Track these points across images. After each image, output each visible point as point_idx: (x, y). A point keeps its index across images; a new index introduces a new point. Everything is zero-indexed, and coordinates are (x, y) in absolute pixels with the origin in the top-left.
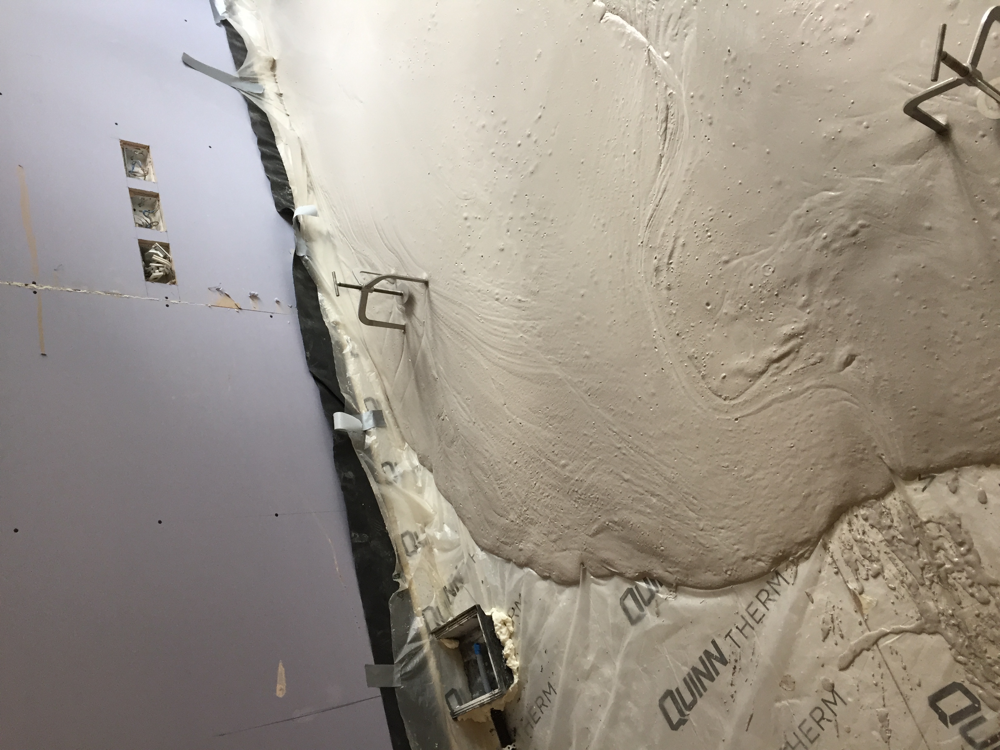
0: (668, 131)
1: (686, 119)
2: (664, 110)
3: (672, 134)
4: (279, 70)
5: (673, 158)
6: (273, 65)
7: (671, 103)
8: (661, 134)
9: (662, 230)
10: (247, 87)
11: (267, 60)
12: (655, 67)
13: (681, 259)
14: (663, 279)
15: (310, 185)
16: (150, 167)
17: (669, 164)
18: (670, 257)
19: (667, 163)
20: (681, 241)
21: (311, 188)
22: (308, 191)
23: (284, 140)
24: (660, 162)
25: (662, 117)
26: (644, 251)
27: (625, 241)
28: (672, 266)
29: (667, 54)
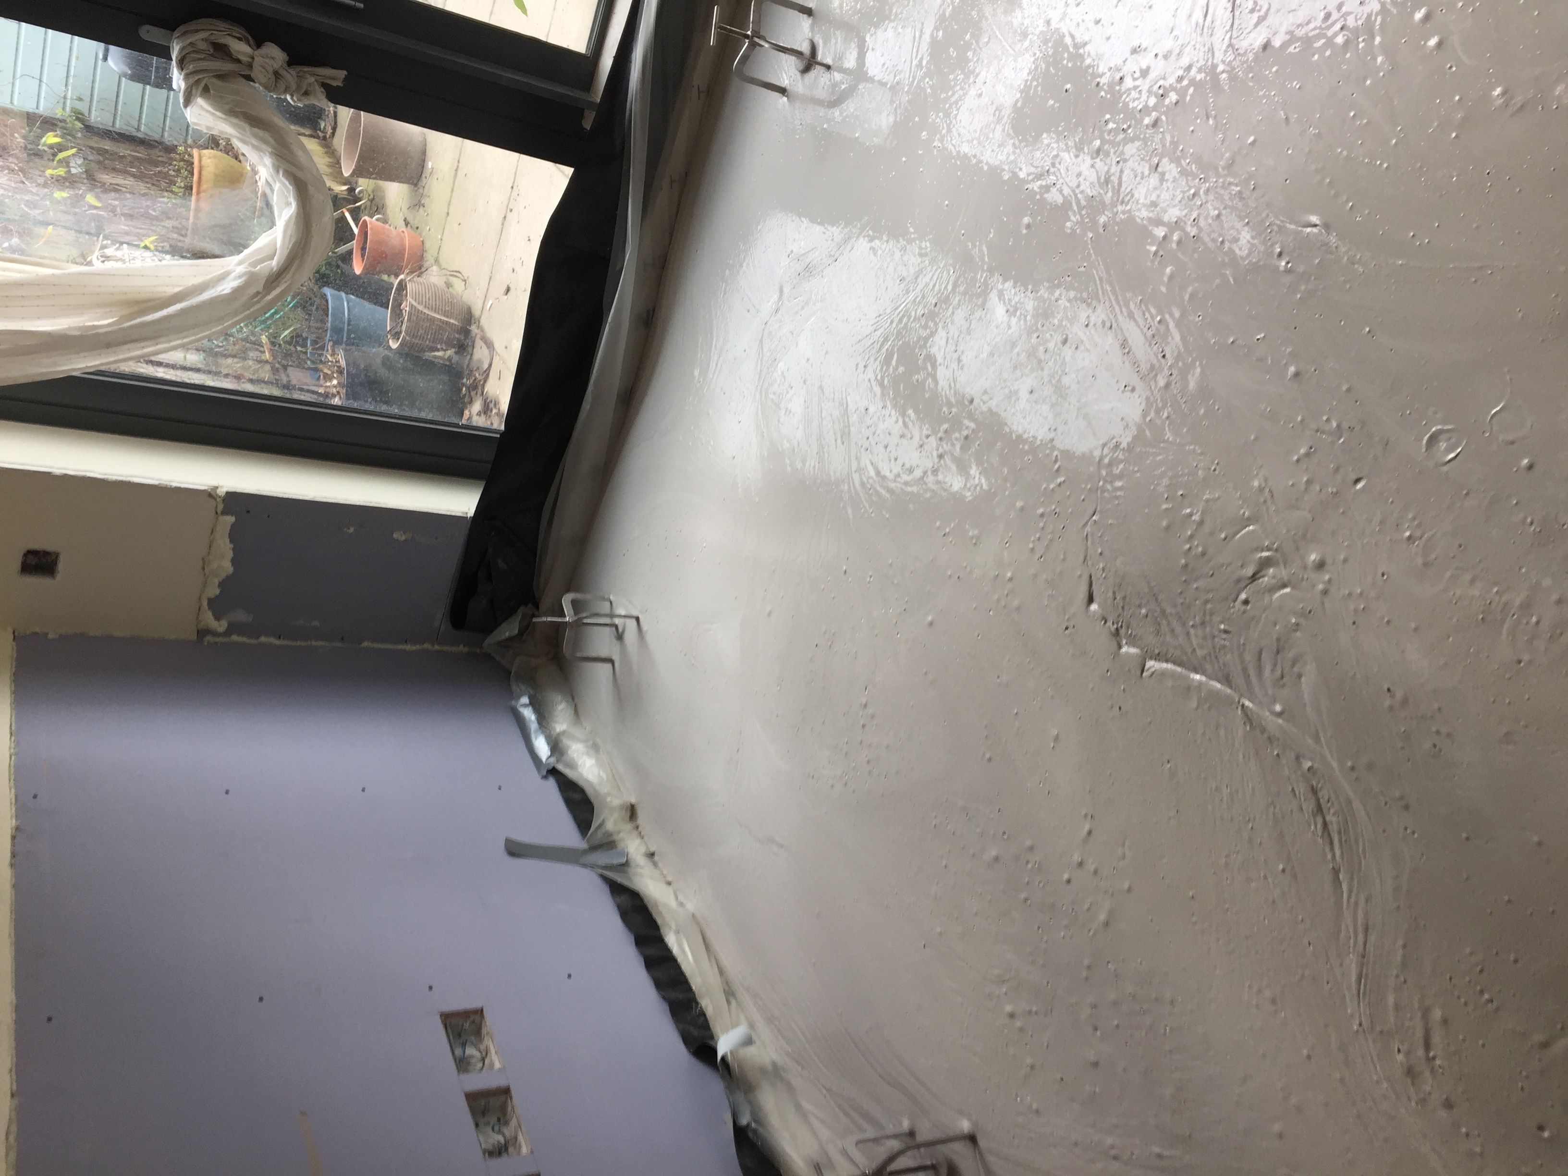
0: (1330, 827)
1: (1357, 805)
2: (1310, 795)
3: (1339, 833)
4: (641, 819)
5: (1359, 870)
6: (632, 812)
7: (1318, 782)
8: (1320, 834)
9: (1391, 999)
10: (602, 858)
11: (622, 807)
12: (1263, 730)
13: (1452, 1048)
14: (1428, 1088)
15: (727, 988)
16: (488, 1042)
17: (1356, 882)
18: (1427, 1046)
19: (1352, 879)
20: (1437, 1014)
21: (730, 993)
22: (728, 1002)
23: (673, 927)
24: (1337, 882)
25: (1309, 806)
26: (1370, 1040)
27: (1326, 1026)
28: (1438, 1062)
29: (1278, 708)
